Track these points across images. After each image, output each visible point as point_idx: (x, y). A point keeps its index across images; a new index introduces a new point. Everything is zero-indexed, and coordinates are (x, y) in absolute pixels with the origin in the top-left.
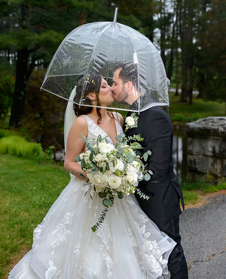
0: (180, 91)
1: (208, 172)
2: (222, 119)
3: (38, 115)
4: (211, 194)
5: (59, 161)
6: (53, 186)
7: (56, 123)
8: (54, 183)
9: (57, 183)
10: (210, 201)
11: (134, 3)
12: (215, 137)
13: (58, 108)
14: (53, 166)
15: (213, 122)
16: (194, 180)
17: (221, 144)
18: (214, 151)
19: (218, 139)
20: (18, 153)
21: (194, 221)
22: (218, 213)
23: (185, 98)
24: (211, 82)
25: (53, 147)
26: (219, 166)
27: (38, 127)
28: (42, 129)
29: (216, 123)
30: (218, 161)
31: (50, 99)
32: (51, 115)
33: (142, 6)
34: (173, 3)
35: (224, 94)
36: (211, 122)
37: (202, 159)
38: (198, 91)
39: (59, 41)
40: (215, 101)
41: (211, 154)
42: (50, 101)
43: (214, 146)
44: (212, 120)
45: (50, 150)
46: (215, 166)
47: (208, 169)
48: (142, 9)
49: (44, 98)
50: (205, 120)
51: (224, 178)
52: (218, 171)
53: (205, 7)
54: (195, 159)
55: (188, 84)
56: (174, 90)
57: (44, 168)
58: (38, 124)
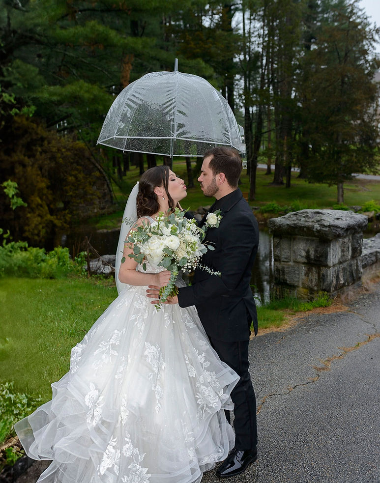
0: (273, 167)
1: (300, 285)
2: (319, 213)
3: (61, 205)
4: (303, 314)
5: (95, 273)
6: (87, 308)
7: (90, 217)
8: (88, 304)
9: (93, 304)
10: (299, 323)
11: (204, 38)
12: (310, 238)
13: (92, 194)
14: (86, 280)
15: (307, 216)
16: (282, 296)
17: (317, 247)
18: (308, 257)
19: (313, 240)
21: (276, 347)
22: (308, 337)
23: (281, 178)
24: (317, 154)
25: (86, 253)
26: (314, 277)
27: (61, 223)
28: (68, 226)
29: (310, 218)
30: (314, 269)
31: (79, 181)
32: (80, 205)
33: (216, 43)
34: (261, 39)
35: (336, 172)
36: (304, 217)
37: (293, 267)
38: (299, 167)
39: (92, 97)
40: (323, 183)
41: (304, 260)
42: (79, 183)
43: (308, 249)
44: (305, 214)
45: (81, 258)
46: (310, 276)
47: (301, 281)
48: (216, 47)
49: (71, 179)
50: (296, 214)
51: (321, 293)
52: (313, 283)
53: (309, 43)
54: (283, 267)
55: (284, 159)
56: (265, 167)
57: (73, 283)
58: (62, 218)
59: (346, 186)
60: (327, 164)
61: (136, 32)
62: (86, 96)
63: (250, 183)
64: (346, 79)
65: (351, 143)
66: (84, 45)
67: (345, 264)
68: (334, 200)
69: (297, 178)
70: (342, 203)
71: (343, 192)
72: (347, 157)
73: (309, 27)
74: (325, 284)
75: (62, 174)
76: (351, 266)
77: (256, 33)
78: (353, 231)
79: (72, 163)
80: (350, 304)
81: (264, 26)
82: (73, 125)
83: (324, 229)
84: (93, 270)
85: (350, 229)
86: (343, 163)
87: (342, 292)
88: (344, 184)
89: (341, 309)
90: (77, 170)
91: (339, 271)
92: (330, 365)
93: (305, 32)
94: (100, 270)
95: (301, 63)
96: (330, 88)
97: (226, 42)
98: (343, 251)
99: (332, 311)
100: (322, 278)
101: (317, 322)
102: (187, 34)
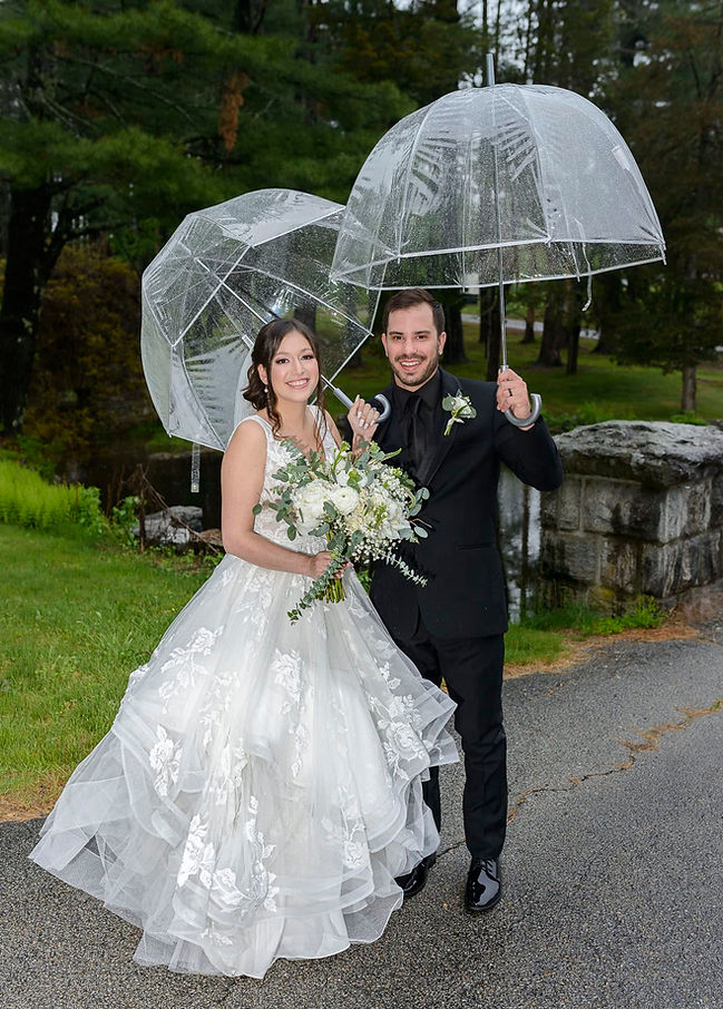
0: (539, 327)
1: (598, 581)
2: (643, 428)
3: (71, 397)
4: (601, 639)
5: (155, 542)
7: (133, 426)
10: (595, 656)
11: (397, 36)
12: (622, 481)
14: (137, 557)
15: (617, 435)
16: (557, 602)
17: (637, 500)
18: (616, 520)
19: (628, 486)
20: (23, 515)
21: (547, 702)
22: (613, 685)
23: (556, 353)
24: (640, 301)
25: (137, 499)
26: (628, 564)
27: (72, 435)
28: (87, 443)
29: (624, 438)
30: (628, 547)
31: (113, 345)
32: (114, 398)
33: (422, 47)
34: (524, 39)
35: (681, 343)
36: (611, 436)
37: (583, 541)
38: (597, 329)
39: (155, 163)
40: (649, 365)
41: (608, 528)
42: (112, 350)
43: (618, 505)
44: (614, 431)
45: (127, 509)
46: (619, 562)
47: (599, 571)
48: (423, 57)
49: (94, 340)
50: (593, 430)
51: (641, 598)
52: (625, 578)
53: (631, 51)
54: (562, 541)
55: (566, 308)
56: (521, 325)
57: (109, 561)
58: (74, 424)
59: (702, 373)
60: (661, 325)
61: (246, 19)
62: (144, 161)
63: (488, 360)
64: (712, 133)
65: (718, 276)
66: (140, 51)
67: (696, 540)
68: (673, 404)
69: (592, 352)
70: (693, 412)
71: (695, 387)
72: (706, 310)
73: (631, 15)
74: (651, 580)
75: (75, 329)
76: (708, 543)
77: (513, 27)
78: (716, 470)
79: (98, 306)
80: (703, 624)
81: (531, 10)
82: (107, 224)
83: (654, 463)
84: (151, 537)
85: (709, 464)
86: (698, 322)
87: (686, 598)
88: (698, 370)
89: (684, 634)
90: (110, 321)
91: (681, 554)
92: (657, 741)
93: (622, 25)
94: (166, 537)
95: (612, 95)
96: (675, 151)
97: (446, 45)
98: (692, 511)
99: (663, 635)
100: (644, 567)
101: (632, 656)
102: (359, 26)
